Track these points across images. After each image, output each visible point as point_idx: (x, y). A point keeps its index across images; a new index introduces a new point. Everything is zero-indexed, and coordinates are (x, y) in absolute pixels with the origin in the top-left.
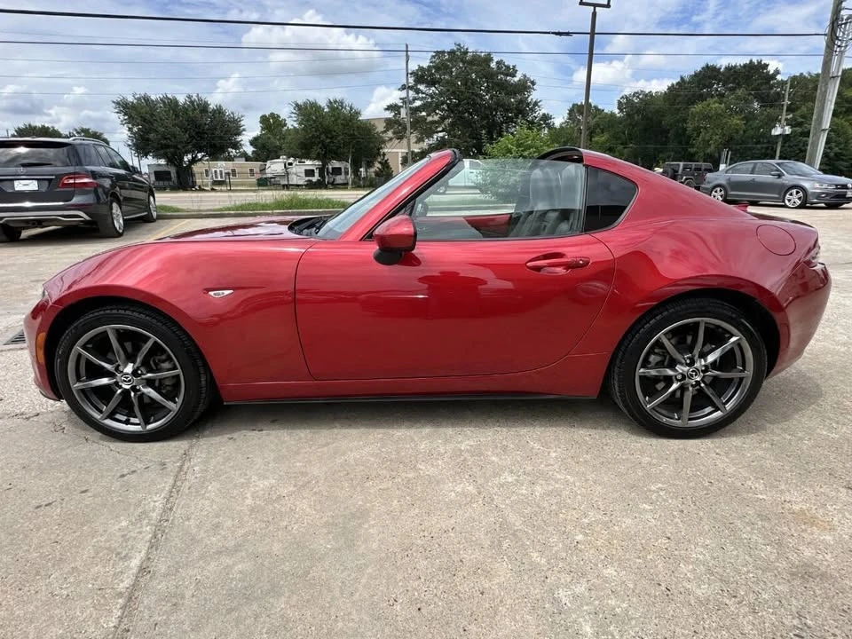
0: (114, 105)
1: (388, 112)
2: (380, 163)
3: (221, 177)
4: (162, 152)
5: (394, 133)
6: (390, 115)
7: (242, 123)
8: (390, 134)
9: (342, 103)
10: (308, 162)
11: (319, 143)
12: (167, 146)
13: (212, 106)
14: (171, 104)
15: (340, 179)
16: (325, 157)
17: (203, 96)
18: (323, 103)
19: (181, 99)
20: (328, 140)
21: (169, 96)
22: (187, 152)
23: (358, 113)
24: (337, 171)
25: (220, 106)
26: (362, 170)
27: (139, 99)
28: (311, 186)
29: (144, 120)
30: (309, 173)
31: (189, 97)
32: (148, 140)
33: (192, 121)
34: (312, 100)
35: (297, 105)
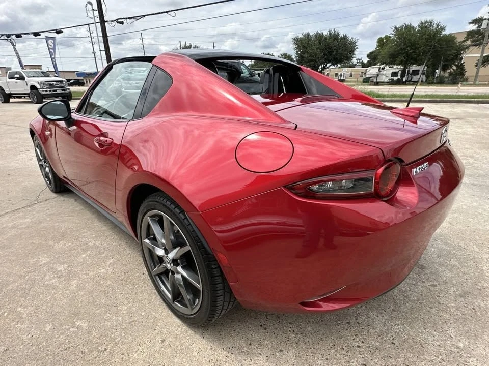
0: (292, 40)
1: (472, 25)
2: (456, 65)
3: (344, 77)
4: (308, 64)
5: (472, 42)
6: (474, 27)
7: (357, 44)
8: (469, 43)
9: (431, 23)
10: (395, 67)
11: (404, 53)
12: (312, 61)
13: (341, 35)
14: (319, 37)
15: (415, 78)
16: (406, 63)
17: (337, 30)
18: (416, 25)
19: (325, 33)
20: (411, 51)
21: (320, 32)
22: (322, 63)
23: (443, 29)
24: (416, 72)
25: (346, 35)
26: (437, 71)
27: (305, 35)
28: (392, 83)
29: (304, 47)
30: (394, 74)
31: (330, 31)
32: (303, 58)
33: (327, 45)
34: (408, 23)
35: (396, 28)
